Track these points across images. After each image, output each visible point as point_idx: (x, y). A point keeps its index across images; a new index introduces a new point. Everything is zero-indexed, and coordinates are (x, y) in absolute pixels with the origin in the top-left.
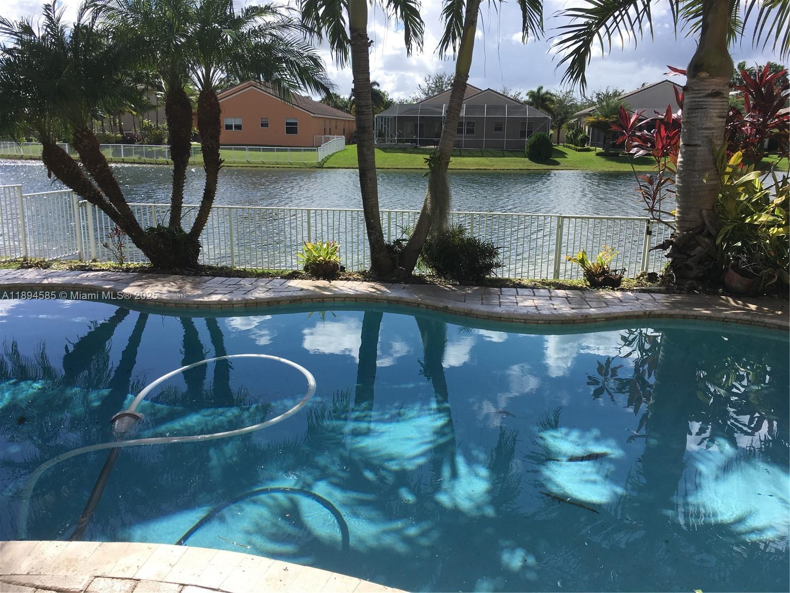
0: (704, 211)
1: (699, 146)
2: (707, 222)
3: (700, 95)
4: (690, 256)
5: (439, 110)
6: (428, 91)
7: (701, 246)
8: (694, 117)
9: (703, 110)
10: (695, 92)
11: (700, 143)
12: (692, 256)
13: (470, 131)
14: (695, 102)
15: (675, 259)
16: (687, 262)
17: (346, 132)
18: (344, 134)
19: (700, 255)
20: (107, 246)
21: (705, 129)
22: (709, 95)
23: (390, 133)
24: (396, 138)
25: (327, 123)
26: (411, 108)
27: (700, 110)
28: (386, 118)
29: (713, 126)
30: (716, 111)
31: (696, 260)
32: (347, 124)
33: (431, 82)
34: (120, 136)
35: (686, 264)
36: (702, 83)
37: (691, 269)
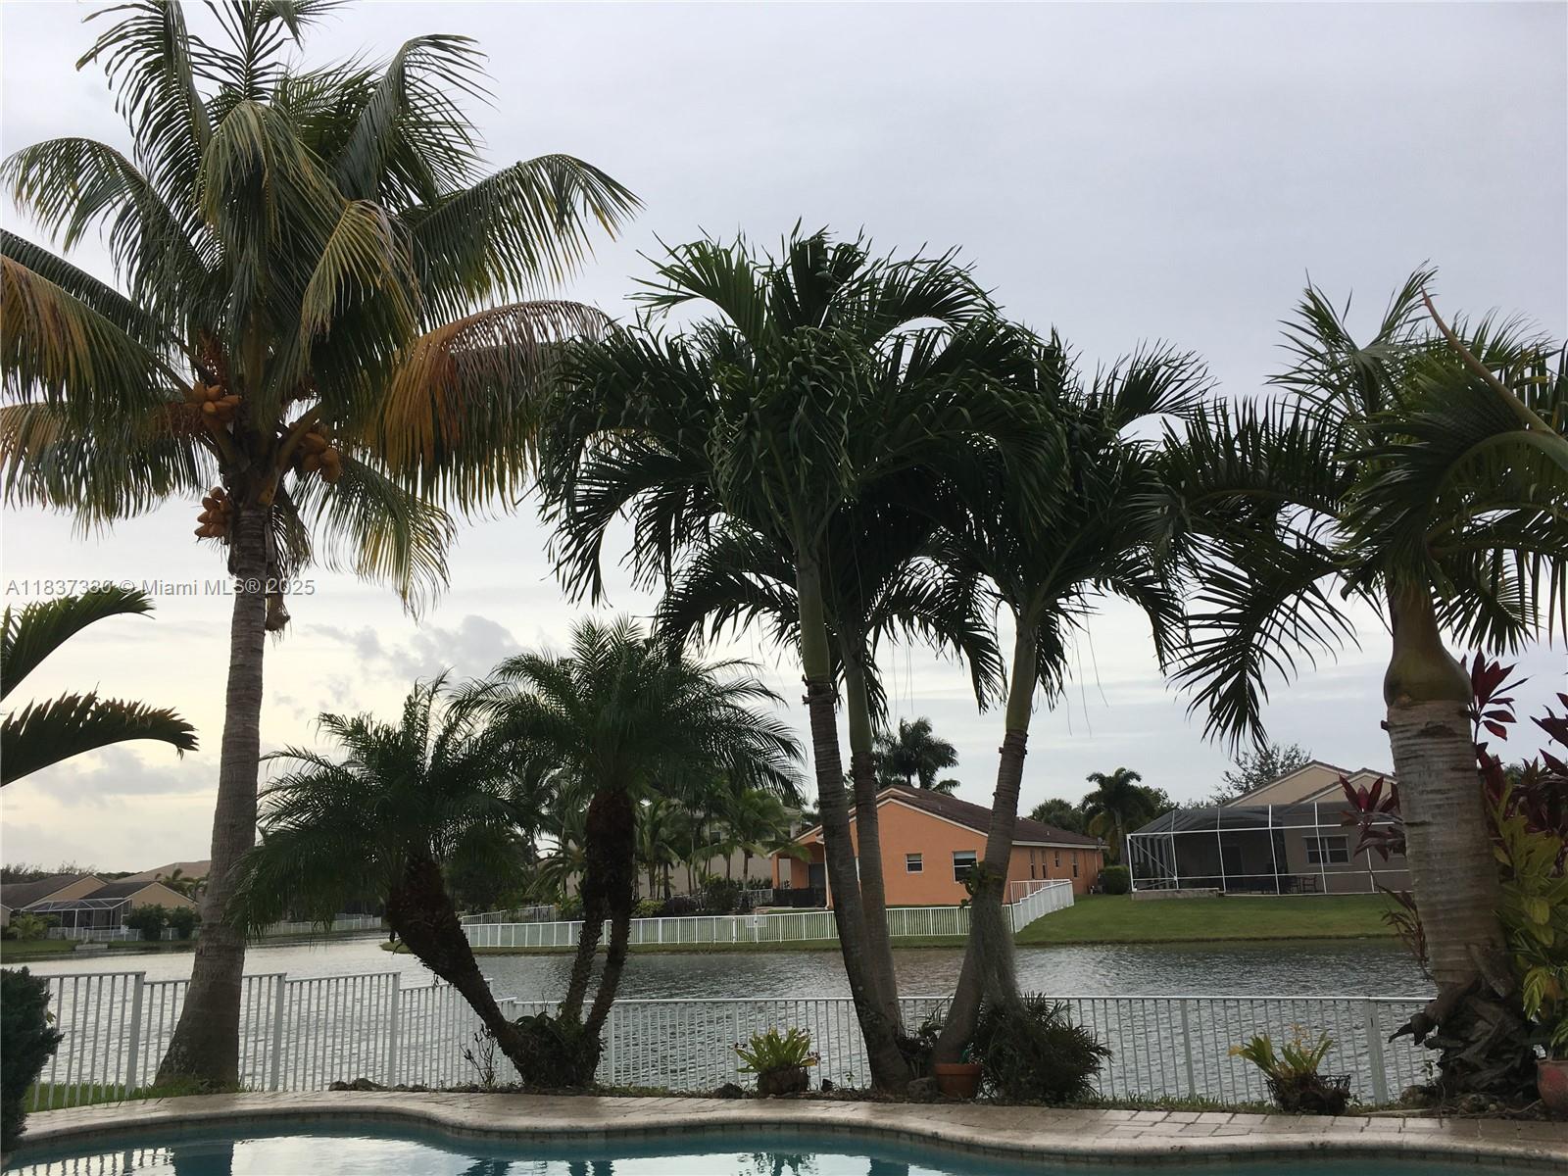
0: (1474, 948)
1: (1430, 823)
2: (1484, 969)
3: (1408, 734)
4: (1468, 1043)
5: (1261, 817)
6: (1247, 783)
7: (1486, 1021)
8: (1409, 773)
9: (1421, 759)
10: (1399, 730)
11: (1431, 820)
12: (1473, 1042)
13: (1340, 857)
14: (1402, 746)
15: (1447, 1050)
16: (1463, 1056)
17: (1080, 871)
18: (1076, 876)
19: (1487, 1038)
20: (469, 1057)
21: (1432, 792)
22: (1424, 733)
23: (1162, 869)
24: (1176, 878)
25: (1038, 855)
26: (1200, 817)
27: (1414, 760)
28: (1152, 840)
29: (1446, 786)
30: (1444, 759)
31: (1481, 1051)
32: (1080, 857)
33: (1250, 765)
34: (662, 902)
35: (1461, 1059)
36: (1408, 713)
37: (1476, 1069)
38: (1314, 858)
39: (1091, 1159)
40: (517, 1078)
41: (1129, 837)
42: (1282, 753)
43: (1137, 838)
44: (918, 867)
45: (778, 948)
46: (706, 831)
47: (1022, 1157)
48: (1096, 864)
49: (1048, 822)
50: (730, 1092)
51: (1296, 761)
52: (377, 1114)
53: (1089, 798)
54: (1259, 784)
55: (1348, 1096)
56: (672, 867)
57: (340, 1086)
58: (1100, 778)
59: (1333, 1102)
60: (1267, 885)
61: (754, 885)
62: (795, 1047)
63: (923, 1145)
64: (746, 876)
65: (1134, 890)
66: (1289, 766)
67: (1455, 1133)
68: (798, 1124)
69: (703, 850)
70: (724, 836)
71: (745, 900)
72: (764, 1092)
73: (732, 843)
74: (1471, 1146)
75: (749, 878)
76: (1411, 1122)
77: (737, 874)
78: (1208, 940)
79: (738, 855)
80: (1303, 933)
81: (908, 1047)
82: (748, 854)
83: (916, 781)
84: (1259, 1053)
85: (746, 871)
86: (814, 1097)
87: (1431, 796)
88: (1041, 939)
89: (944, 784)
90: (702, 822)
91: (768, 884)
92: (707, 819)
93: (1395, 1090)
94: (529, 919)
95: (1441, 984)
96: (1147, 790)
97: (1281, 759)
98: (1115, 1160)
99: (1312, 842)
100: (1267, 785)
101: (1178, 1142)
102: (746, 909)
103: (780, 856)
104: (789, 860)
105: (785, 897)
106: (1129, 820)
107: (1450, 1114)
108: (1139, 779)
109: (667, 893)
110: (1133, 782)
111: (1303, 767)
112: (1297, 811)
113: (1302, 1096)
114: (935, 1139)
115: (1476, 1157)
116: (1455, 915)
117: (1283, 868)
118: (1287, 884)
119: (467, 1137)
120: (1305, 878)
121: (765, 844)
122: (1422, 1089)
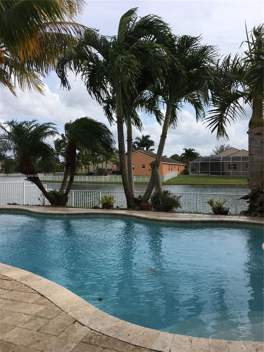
0: (259, 183)
1: (254, 155)
3: (253, 134)
4: (256, 202)
5: (219, 159)
6: (217, 152)
9: (254, 140)
13: (235, 168)
14: (251, 137)
15: (251, 203)
16: (254, 204)
17: (180, 170)
18: (178, 170)
19: (260, 201)
20: (39, 199)
21: (256, 148)
22: (256, 134)
23: (197, 170)
24: (200, 172)
25: (171, 166)
26: (206, 159)
27: (253, 140)
28: (195, 163)
29: (259, 146)
30: (260, 140)
31: (258, 204)
32: (180, 166)
33: (218, 148)
34: (87, 173)
35: (254, 205)
36: (253, 130)
37: (257, 207)
38: (229, 168)
39: (172, 222)
40: (50, 204)
41: (190, 162)
42: (226, 146)
43: (192, 163)
44: (144, 167)
45: (112, 183)
46: (98, 157)
47: (157, 221)
48: (183, 168)
49: (173, 159)
50: (96, 208)
51: (228, 148)
52: (17, 209)
53: (183, 154)
54: (220, 152)
55: (228, 212)
56: (90, 165)
57: (9, 204)
58: (186, 150)
59: (225, 213)
60: (219, 174)
61: (108, 170)
62: (110, 199)
63: (136, 219)
64: (106, 168)
65: (190, 174)
66: (227, 148)
67: (250, 219)
68: (110, 214)
69: (97, 162)
70: (102, 159)
71: (106, 173)
72: (103, 208)
73: (104, 161)
74: (253, 221)
75: (107, 168)
76: (241, 217)
77: (104, 167)
78: (205, 185)
79: (104, 163)
80: (225, 184)
81: (136, 200)
82: (107, 163)
83: (145, 149)
84: (211, 203)
85: (106, 167)
86: (114, 209)
87: (256, 149)
88: (170, 183)
89: (151, 150)
90: (97, 156)
91: (111, 170)
92: (98, 155)
93: (239, 211)
94: (58, 175)
95: (252, 189)
96: (196, 153)
97: (225, 147)
98: (177, 222)
99: (229, 165)
100: (222, 152)
101: (191, 219)
102: (106, 175)
103: (114, 164)
104: (116, 165)
105: (114, 173)
106: (191, 159)
107: (250, 216)
108: (194, 151)
109: (89, 171)
110: (193, 151)
111: (230, 149)
112: (228, 158)
113: (219, 211)
114: (139, 217)
115: (254, 224)
116: (257, 175)
117: (223, 170)
118: (223, 174)
119: (36, 215)
120: (227, 172)
121: (111, 161)
122: (244, 211)
